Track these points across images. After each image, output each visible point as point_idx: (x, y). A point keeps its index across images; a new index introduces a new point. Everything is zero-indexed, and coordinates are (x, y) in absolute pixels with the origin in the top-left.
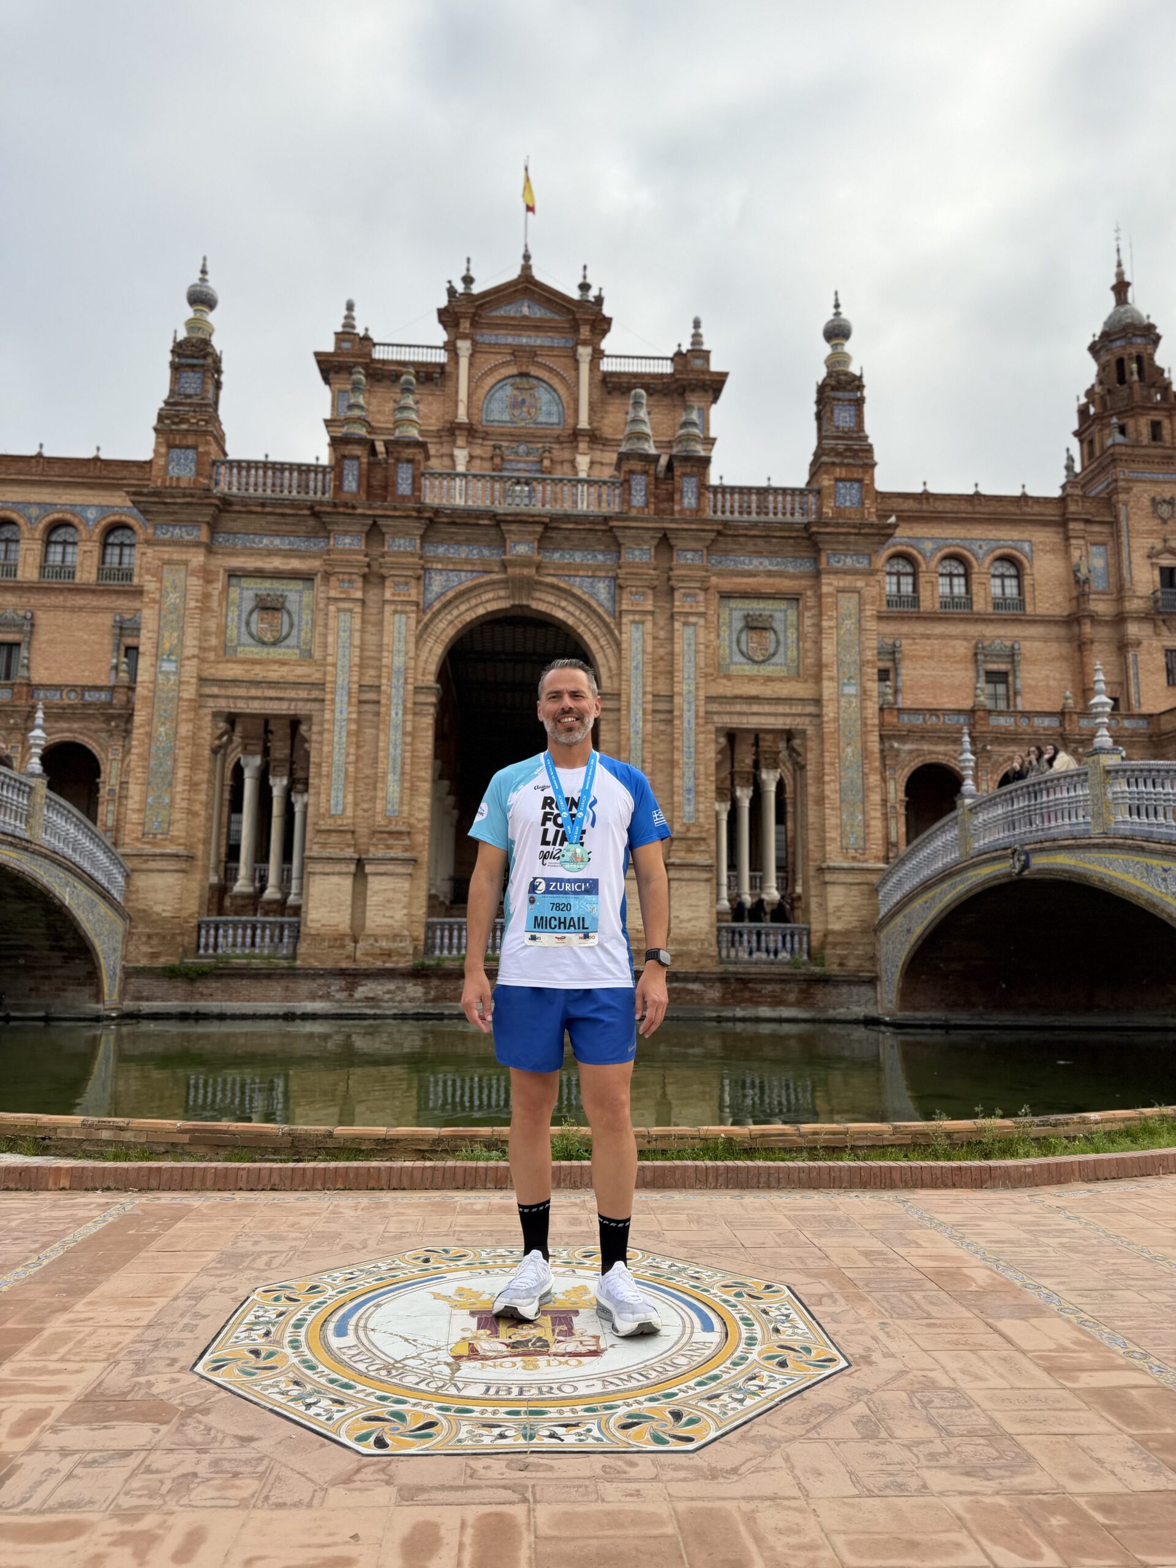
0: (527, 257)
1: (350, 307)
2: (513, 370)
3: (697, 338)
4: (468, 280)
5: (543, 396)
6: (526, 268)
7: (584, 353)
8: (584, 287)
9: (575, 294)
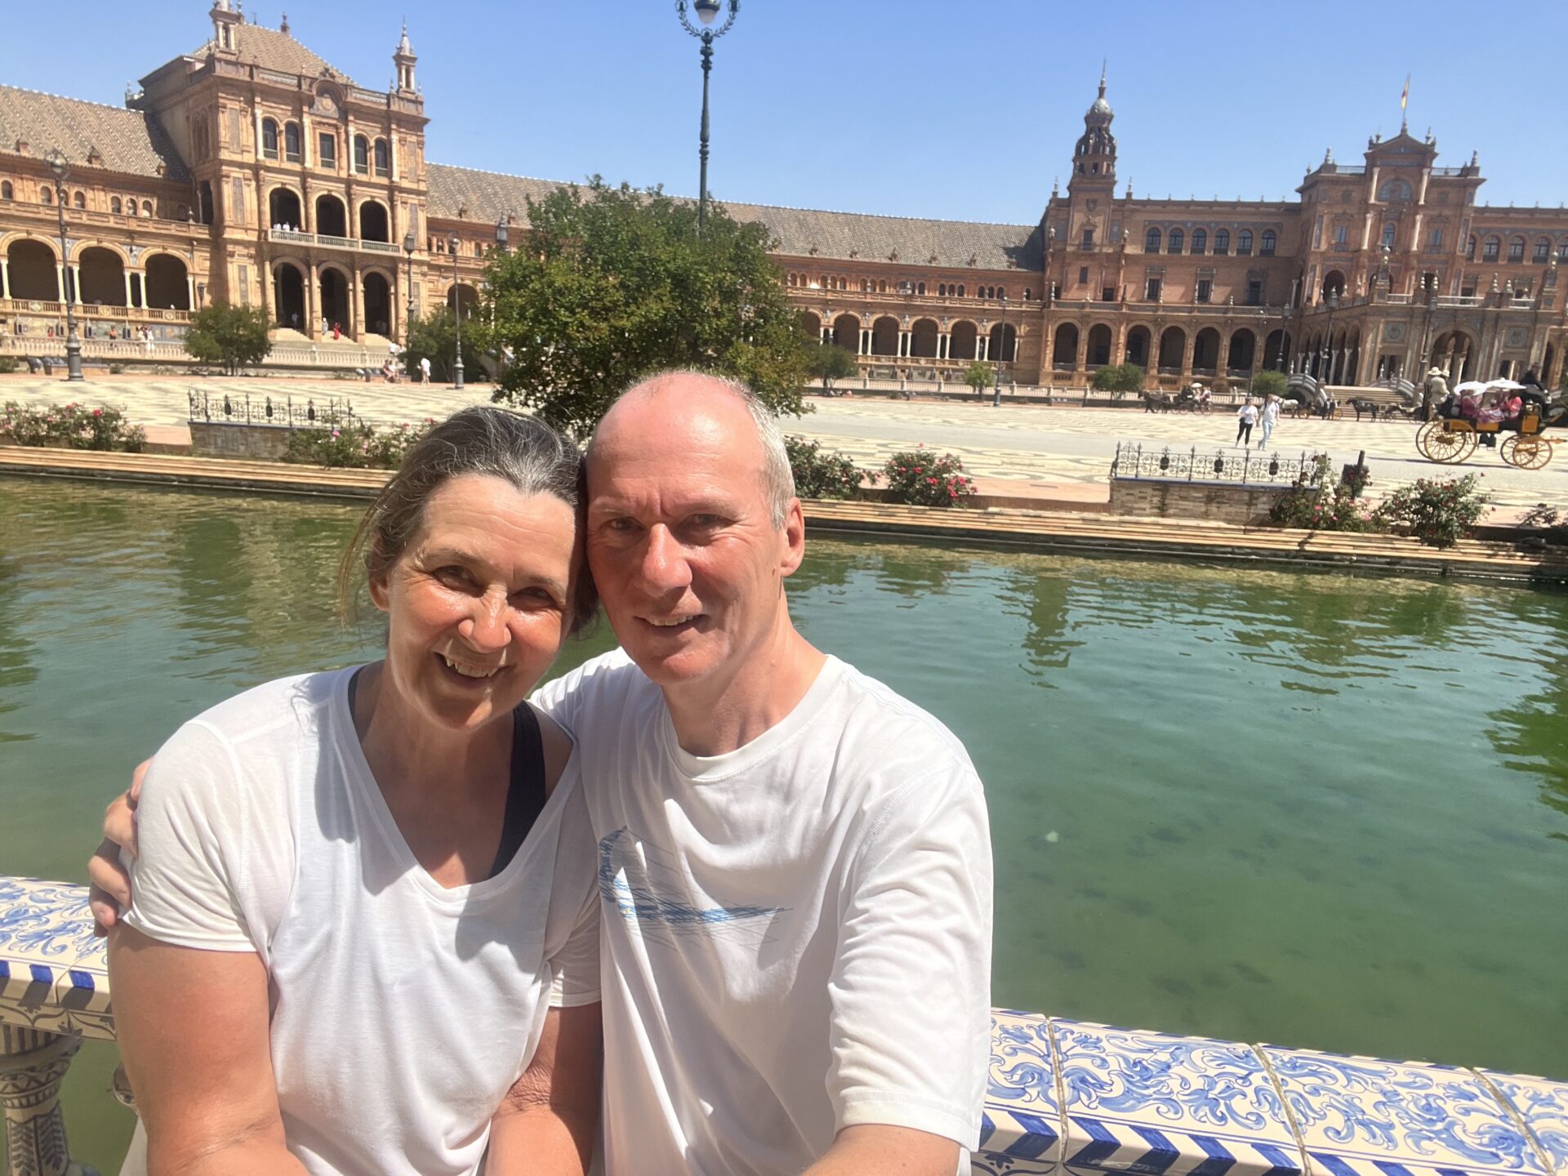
0: (1404, 125)
1: (1328, 151)
2: (1393, 177)
3: (1473, 162)
4: (1378, 137)
5: (1405, 187)
6: (1404, 131)
7: (1426, 171)
8: (1428, 138)
9: (1423, 141)
